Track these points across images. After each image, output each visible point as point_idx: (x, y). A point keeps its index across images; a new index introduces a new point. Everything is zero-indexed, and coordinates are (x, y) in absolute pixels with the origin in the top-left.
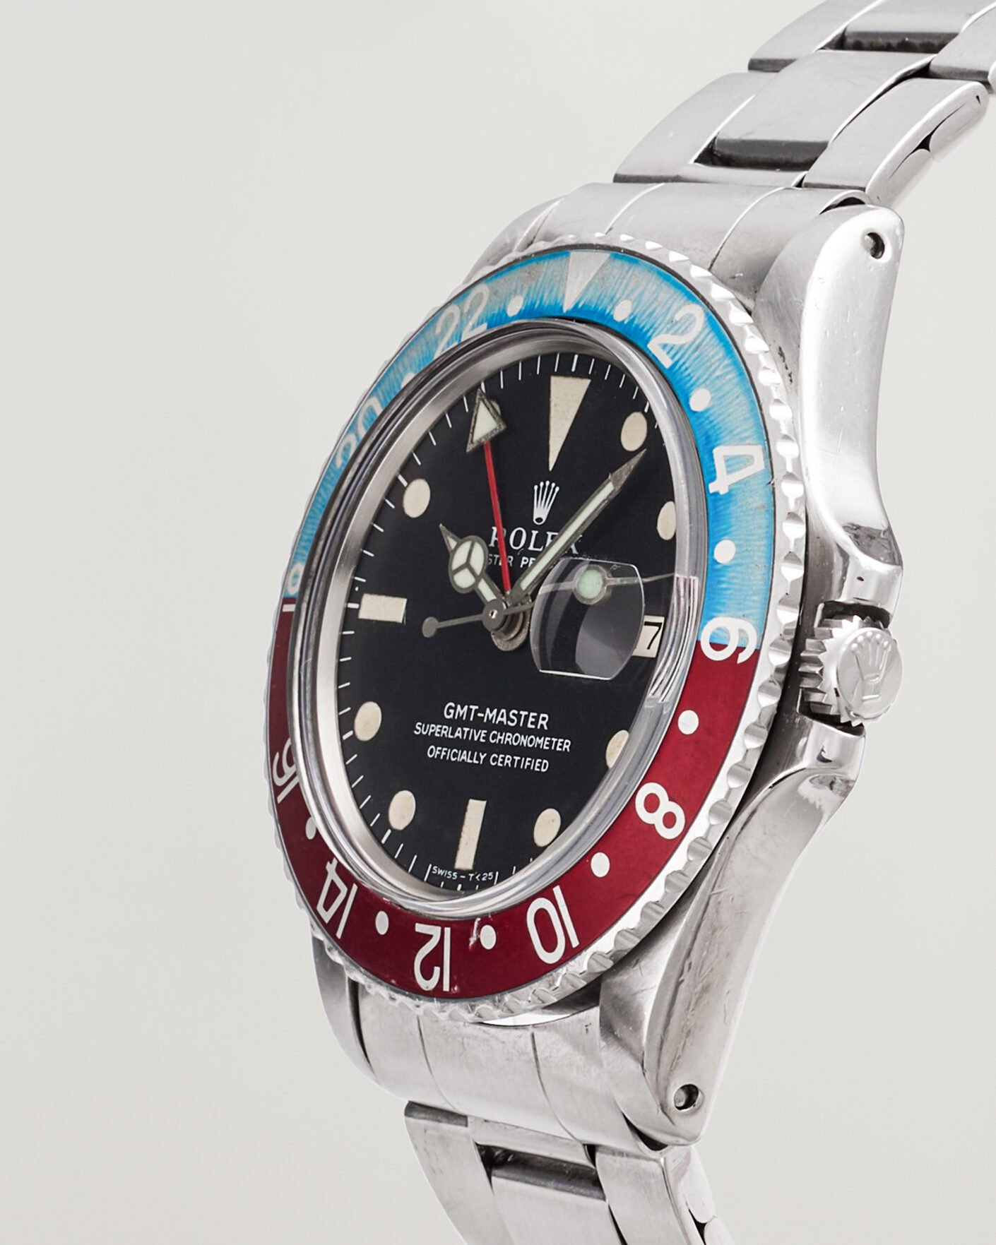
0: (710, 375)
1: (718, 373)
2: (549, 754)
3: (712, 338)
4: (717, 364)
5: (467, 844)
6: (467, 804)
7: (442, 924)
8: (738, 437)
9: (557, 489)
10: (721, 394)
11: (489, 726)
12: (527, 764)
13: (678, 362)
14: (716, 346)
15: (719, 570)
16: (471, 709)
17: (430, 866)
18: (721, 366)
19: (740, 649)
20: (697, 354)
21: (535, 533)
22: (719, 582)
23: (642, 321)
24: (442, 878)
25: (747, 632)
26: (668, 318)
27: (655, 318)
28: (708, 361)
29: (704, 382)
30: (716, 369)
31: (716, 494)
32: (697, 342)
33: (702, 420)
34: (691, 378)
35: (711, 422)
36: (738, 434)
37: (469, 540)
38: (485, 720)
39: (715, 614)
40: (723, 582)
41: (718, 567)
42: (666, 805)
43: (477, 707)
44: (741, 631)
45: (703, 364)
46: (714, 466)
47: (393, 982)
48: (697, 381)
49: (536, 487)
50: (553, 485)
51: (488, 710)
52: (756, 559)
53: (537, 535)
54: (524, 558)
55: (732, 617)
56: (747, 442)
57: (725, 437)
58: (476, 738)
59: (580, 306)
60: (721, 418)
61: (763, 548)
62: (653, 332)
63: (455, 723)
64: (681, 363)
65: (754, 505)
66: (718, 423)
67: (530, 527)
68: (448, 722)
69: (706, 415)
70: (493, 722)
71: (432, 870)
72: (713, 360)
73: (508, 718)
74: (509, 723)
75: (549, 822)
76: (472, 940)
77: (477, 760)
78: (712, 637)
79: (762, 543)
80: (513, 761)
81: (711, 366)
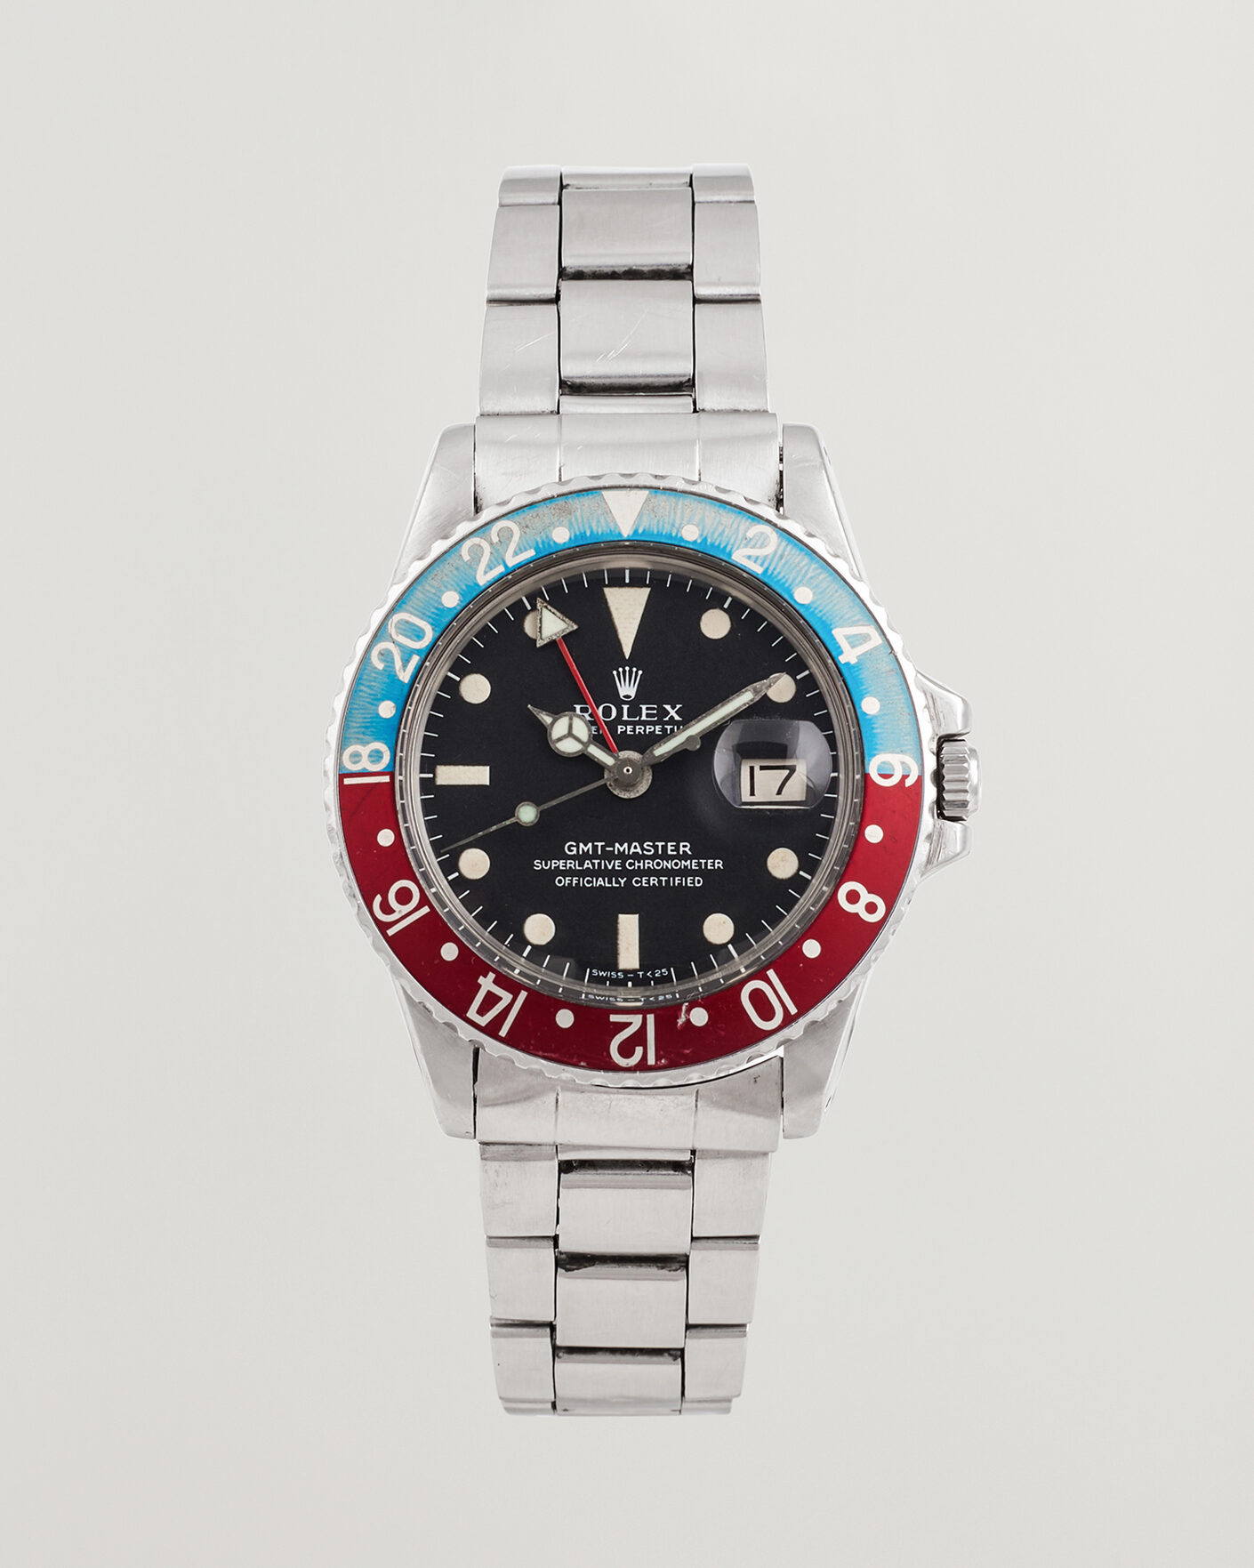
0: (804, 576)
1: (810, 575)
2: (700, 872)
3: (791, 550)
4: (806, 568)
5: (628, 949)
6: (617, 918)
7: (642, 1011)
8: (850, 621)
9: (640, 672)
10: (820, 590)
11: (622, 857)
12: (677, 882)
13: (767, 568)
14: (799, 555)
15: (870, 720)
16: (597, 846)
17: (588, 970)
18: (811, 570)
19: (905, 777)
20: (783, 561)
21: (625, 707)
22: (873, 728)
23: (716, 540)
24: (606, 978)
25: (908, 763)
26: (740, 537)
27: (727, 537)
28: (796, 566)
29: (800, 582)
30: (806, 572)
31: (847, 664)
32: (779, 552)
33: (812, 610)
34: (787, 581)
35: (820, 611)
36: (849, 618)
37: (566, 716)
38: (616, 853)
39: (876, 752)
40: (877, 728)
41: (868, 717)
42: (866, 897)
43: (603, 843)
44: (903, 763)
45: (793, 569)
46: (837, 643)
47: (582, 1064)
48: (793, 581)
49: (615, 672)
50: (634, 669)
51: (617, 845)
52: (899, 709)
53: (628, 708)
54: (619, 727)
55: (892, 753)
56: (860, 623)
57: (837, 621)
58: (610, 867)
59: (640, 531)
60: (829, 607)
61: (903, 701)
62: (732, 548)
63: (581, 858)
64: (771, 568)
65: (884, 670)
66: (828, 612)
67: (619, 703)
68: (573, 858)
69: (815, 605)
70: (626, 853)
71: (591, 972)
72: (801, 565)
73: (643, 849)
74: (645, 852)
75: (720, 924)
76: (681, 1021)
77: (616, 883)
78: (878, 769)
79: (901, 697)
80: (660, 882)
81: (801, 570)
